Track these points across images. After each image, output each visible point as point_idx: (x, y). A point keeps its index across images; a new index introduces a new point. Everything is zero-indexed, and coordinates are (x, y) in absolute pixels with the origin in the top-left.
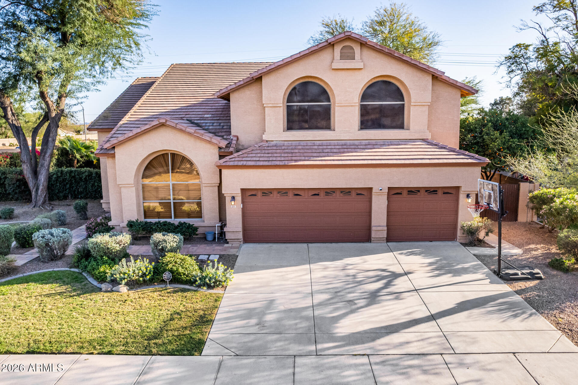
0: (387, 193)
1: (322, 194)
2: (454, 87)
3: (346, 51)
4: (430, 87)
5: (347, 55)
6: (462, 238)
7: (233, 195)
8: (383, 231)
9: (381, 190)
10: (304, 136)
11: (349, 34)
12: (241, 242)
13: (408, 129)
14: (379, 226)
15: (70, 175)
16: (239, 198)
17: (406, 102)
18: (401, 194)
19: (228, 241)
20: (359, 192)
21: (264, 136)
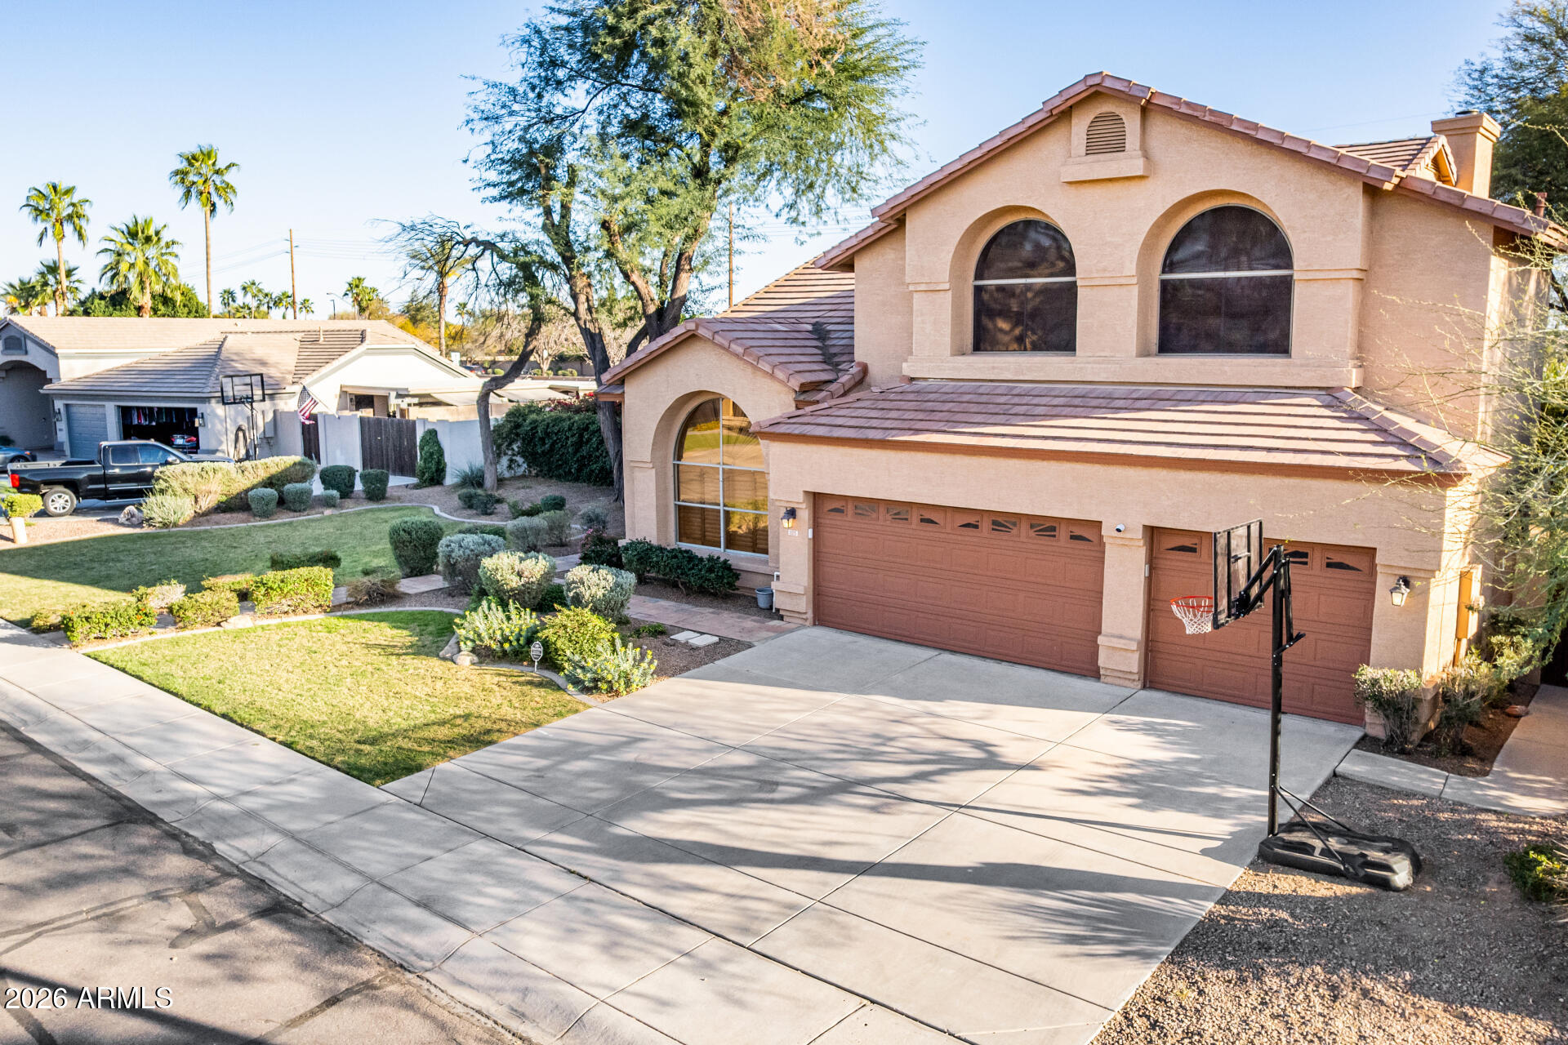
0: (1142, 544)
1: (986, 525)
3: (1102, 128)
4: (1358, 222)
5: (1105, 141)
7: (791, 505)
8: (1130, 654)
9: (1119, 531)
10: (993, 368)
11: (1097, 80)
12: (806, 620)
14: (1121, 637)
16: (805, 514)
17: (1296, 271)
18: (1193, 550)
19: (781, 613)
20: (1078, 532)
21: (904, 365)
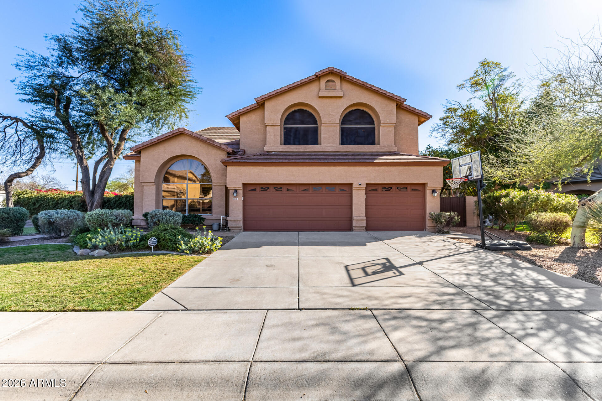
0: (365, 188)
2: (414, 113)
4: (395, 112)
5: (331, 86)
6: (430, 228)
7: (236, 189)
8: (363, 221)
9: (360, 185)
10: (297, 148)
11: (332, 69)
12: (241, 229)
13: (379, 144)
14: (360, 217)
15: (126, 199)
16: (241, 192)
17: (376, 125)
18: (377, 189)
19: (230, 228)
20: (342, 188)
21: (265, 148)
